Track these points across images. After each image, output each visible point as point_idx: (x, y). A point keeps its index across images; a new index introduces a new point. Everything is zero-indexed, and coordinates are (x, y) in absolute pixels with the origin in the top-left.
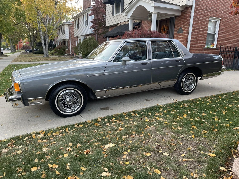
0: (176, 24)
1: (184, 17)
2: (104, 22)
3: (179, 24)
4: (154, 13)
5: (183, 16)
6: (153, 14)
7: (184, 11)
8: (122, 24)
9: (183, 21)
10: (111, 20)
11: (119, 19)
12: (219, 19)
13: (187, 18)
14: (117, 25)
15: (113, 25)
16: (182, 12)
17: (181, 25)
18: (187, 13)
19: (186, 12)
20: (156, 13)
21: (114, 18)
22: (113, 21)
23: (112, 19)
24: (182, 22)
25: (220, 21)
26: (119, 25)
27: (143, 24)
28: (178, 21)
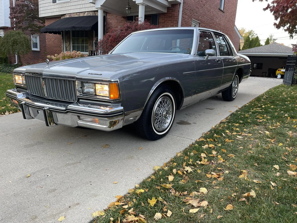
0: (160, 23)
1: (172, 15)
2: (36, 10)
3: (165, 23)
4: (142, 4)
5: (169, 13)
6: (141, 6)
7: (171, 8)
8: (73, 16)
9: (170, 19)
10: (49, 8)
11: (66, 9)
12: (198, 22)
13: (176, 17)
14: (60, 17)
15: (56, 17)
16: (168, 8)
17: (167, 24)
18: (175, 11)
19: (174, 9)
20: (145, 5)
21: (56, 6)
22: (55, 10)
23: (53, 7)
24: (169, 21)
25: (199, 25)
26: (67, 16)
27: (110, 19)
28: (162, 19)
